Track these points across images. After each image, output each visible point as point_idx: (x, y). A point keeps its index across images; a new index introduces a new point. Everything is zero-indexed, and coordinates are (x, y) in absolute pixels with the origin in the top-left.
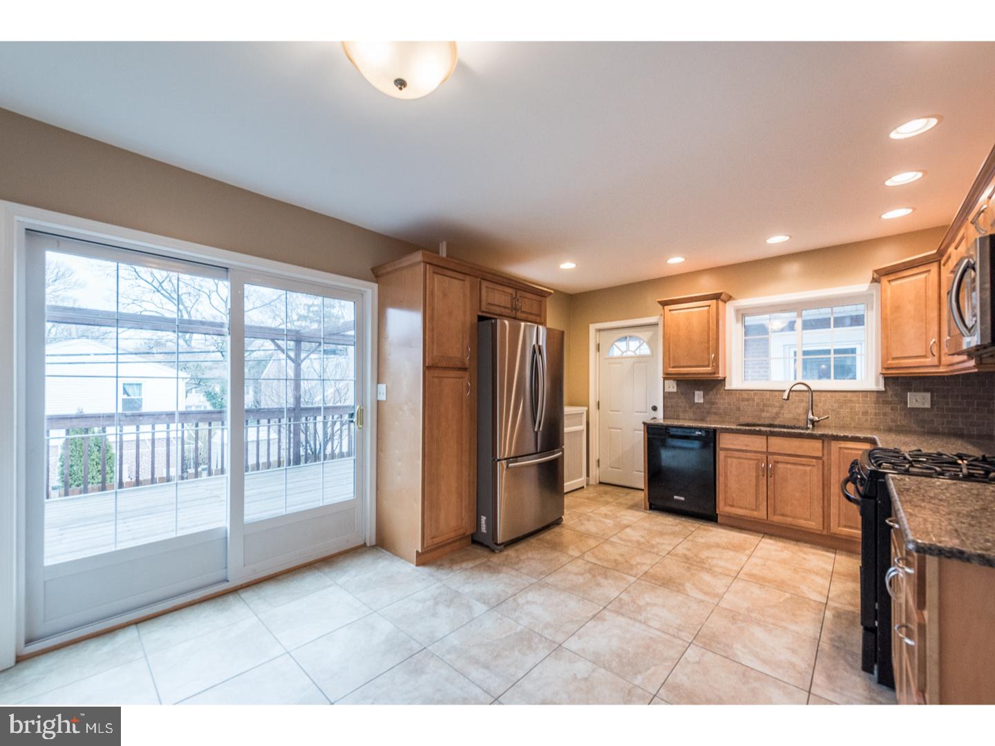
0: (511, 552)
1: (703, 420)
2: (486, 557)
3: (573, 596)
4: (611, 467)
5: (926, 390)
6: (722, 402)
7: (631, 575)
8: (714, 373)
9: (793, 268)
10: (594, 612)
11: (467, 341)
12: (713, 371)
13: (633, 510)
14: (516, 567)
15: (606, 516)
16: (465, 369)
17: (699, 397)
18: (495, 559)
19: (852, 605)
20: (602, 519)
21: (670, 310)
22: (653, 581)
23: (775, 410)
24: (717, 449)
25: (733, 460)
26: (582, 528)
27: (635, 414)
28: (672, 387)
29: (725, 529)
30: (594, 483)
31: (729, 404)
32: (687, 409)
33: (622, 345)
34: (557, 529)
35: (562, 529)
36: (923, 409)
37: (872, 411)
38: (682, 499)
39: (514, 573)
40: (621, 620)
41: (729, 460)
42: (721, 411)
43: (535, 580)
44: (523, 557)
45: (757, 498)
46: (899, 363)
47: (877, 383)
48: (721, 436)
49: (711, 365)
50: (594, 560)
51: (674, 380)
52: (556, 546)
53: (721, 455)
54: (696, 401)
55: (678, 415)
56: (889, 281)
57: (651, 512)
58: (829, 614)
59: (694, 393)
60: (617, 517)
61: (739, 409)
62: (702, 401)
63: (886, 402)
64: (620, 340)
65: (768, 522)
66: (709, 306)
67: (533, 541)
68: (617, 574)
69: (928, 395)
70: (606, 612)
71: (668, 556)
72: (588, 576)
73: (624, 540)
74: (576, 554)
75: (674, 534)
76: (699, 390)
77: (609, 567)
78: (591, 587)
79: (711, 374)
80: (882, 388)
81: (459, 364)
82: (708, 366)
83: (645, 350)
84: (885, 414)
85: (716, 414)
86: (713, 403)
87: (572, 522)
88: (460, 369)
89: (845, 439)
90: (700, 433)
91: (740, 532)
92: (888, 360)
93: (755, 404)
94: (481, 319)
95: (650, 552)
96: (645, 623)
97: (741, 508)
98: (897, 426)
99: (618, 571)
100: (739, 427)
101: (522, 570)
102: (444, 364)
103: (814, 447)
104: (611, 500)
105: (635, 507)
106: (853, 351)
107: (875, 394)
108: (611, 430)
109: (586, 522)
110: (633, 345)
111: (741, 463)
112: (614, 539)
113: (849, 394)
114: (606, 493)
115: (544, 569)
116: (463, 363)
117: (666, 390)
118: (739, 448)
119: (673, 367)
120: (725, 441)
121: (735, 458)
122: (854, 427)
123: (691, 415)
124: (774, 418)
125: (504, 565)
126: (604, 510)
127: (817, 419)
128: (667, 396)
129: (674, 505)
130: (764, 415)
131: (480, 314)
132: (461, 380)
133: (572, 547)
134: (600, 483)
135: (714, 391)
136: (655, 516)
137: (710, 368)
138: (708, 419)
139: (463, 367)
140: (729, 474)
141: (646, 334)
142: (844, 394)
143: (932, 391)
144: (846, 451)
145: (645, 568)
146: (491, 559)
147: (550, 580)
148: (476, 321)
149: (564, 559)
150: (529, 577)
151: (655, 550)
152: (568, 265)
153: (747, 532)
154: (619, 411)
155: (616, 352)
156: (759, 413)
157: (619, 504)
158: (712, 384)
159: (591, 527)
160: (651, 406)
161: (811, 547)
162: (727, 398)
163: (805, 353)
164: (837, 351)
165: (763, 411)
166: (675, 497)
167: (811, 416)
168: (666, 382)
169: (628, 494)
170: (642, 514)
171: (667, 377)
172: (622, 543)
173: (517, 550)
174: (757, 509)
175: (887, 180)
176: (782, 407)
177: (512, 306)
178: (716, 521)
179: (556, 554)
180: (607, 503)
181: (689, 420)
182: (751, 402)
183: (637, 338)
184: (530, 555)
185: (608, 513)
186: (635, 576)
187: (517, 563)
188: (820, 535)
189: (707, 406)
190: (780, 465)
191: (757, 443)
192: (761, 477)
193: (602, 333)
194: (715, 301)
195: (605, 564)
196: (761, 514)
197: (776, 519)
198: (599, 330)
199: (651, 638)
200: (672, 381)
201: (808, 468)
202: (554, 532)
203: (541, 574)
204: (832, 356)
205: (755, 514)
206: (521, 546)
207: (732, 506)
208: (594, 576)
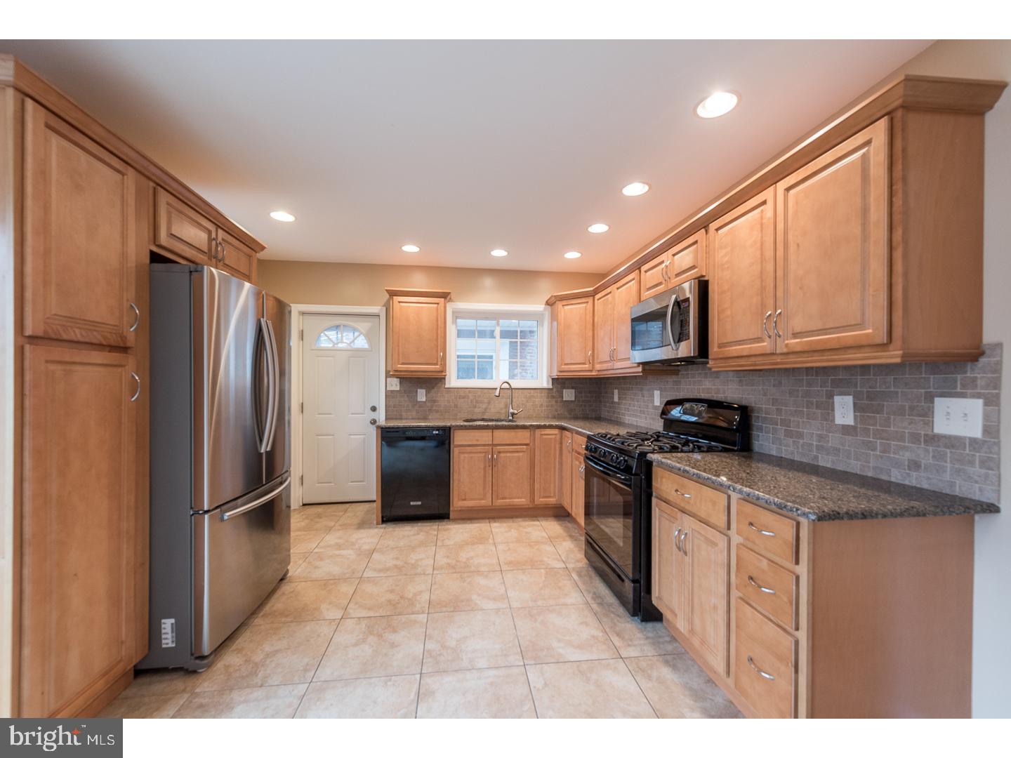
0: (231, 659)
1: (425, 419)
2: (184, 691)
3: (373, 680)
4: (319, 483)
5: (572, 388)
6: (443, 400)
7: (418, 613)
8: (442, 372)
9: (488, 282)
10: (415, 689)
11: (131, 294)
12: (440, 369)
13: (364, 528)
14: (258, 680)
15: (339, 547)
16: (124, 349)
17: (422, 395)
18: (206, 685)
19: (578, 561)
20: (337, 552)
21: (399, 302)
22: (444, 609)
23: (484, 406)
24: (452, 446)
25: (466, 455)
26: (318, 574)
27: (351, 416)
28: (395, 385)
29: (459, 523)
30: (297, 507)
31: (448, 401)
32: (410, 408)
33: (332, 334)
34: (286, 588)
35: (293, 585)
36: (571, 401)
37: (545, 404)
38: (419, 503)
39: (258, 693)
40: (449, 680)
41: (462, 456)
42: (442, 409)
43: (303, 688)
44: (258, 657)
45: (484, 488)
46: (569, 368)
47: (548, 384)
48: (455, 434)
49: (439, 363)
50: (364, 613)
51: (397, 378)
52: (300, 615)
53: (455, 452)
54: (419, 400)
55: (401, 415)
56: (563, 305)
57: (384, 525)
58: (575, 576)
59: (417, 391)
60: (353, 544)
61: (456, 406)
62: (424, 400)
63: (553, 397)
64: (329, 329)
65: (494, 508)
66: (438, 304)
67: (258, 621)
68: (403, 618)
69: (573, 391)
70: (428, 680)
71: (435, 572)
72: (372, 639)
73: (380, 571)
74: (337, 614)
75: (422, 544)
76: (421, 388)
77: (388, 613)
78: (386, 654)
79: (439, 372)
80: (551, 387)
81: (114, 340)
82: (436, 364)
83: (361, 343)
84: (552, 406)
85: (437, 412)
86: (435, 401)
87: (299, 570)
88: (113, 348)
89: (545, 427)
90: (437, 432)
91: (471, 523)
92: (562, 365)
93: (469, 401)
94: (155, 258)
95: (416, 575)
96: (473, 669)
97: (472, 500)
98: (558, 414)
99: (400, 614)
100: (466, 424)
101: (270, 682)
102: (76, 334)
103: (523, 436)
104: (332, 524)
105: (362, 525)
106: (491, 357)
107: (546, 391)
108: (320, 437)
109: (318, 563)
110: (347, 337)
111: (471, 457)
112: (368, 574)
113: (532, 391)
114: (319, 516)
115: (306, 660)
116: (123, 338)
117: (388, 389)
118: (470, 443)
119: (403, 364)
120: (459, 438)
121: (467, 453)
122: (535, 417)
123: (414, 413)
124: (484, 413)
125: (231, 689)
126: (331, 539)
127: (516, 412)
128: (389, 395)
129: (412, 512)
130: (477, 410)
131: (155, 249)
132: (120, 370)
133: (324, 607)
134: (304, 505)
135: (436, 389)
136: (391, 529)
137: (438, 366)
138: (430, 417)
139: (122, 345)
140: (462, 470)
141: (364, 325)
142: (529, 391)
143: (575, 389)
144: (545, 437)
145: (426, 596)
146: (198, 690)
147: (326, 672)
148: (148, 261)
149: (325, 630)
150: (290, 687)
151: (419, 570)
152: (282, 216)
153: (477, 521)
154: (330, 414)
155: (324, 343)
156: (472, 409)
157: (345, 527)
158: (433, 381)
159: (328, 568)
160: (371, 406)
161: (523, 521)
162: (446, 395)
163: (458, 357)
164: (479, 357)
165: (476, 407)
166: (412, 503)
167: (511, 411)
168: (388, 379)
169: (346, 511)
170: (376, 530)
171: (388, 375)
172: (382, 575)
173: (239, 651)
174: (484, 498)
175: (589, 226)
176: (489, 403)
177: (210, 249)
178: (448, 518)
179: (308, 628)
180: (329, 529)
181: (413, 419)
182: (466, 400)
183: (354, 330)
184: (267, 647)
185: (341, 541)
186: (423, 613)
187: (254, 673)
188: (529, 509)
189: (429, 404)
190: (502, 455)
191: (485, 437)
192: (487, 468)
193: (306, 317)
194: (443, 299)
195: (381, 612)
196: (486, 502)
197: (500, 502)
198: (303, 313)
199: (492, 684)
200: (395, 379)
201: (521, 454)
202: (283, 594)
203: (306, 670)
204: (476, 360)
205: (483, 502)
206: (242, 641)
207: (465, 500)
208: (380, 636)
